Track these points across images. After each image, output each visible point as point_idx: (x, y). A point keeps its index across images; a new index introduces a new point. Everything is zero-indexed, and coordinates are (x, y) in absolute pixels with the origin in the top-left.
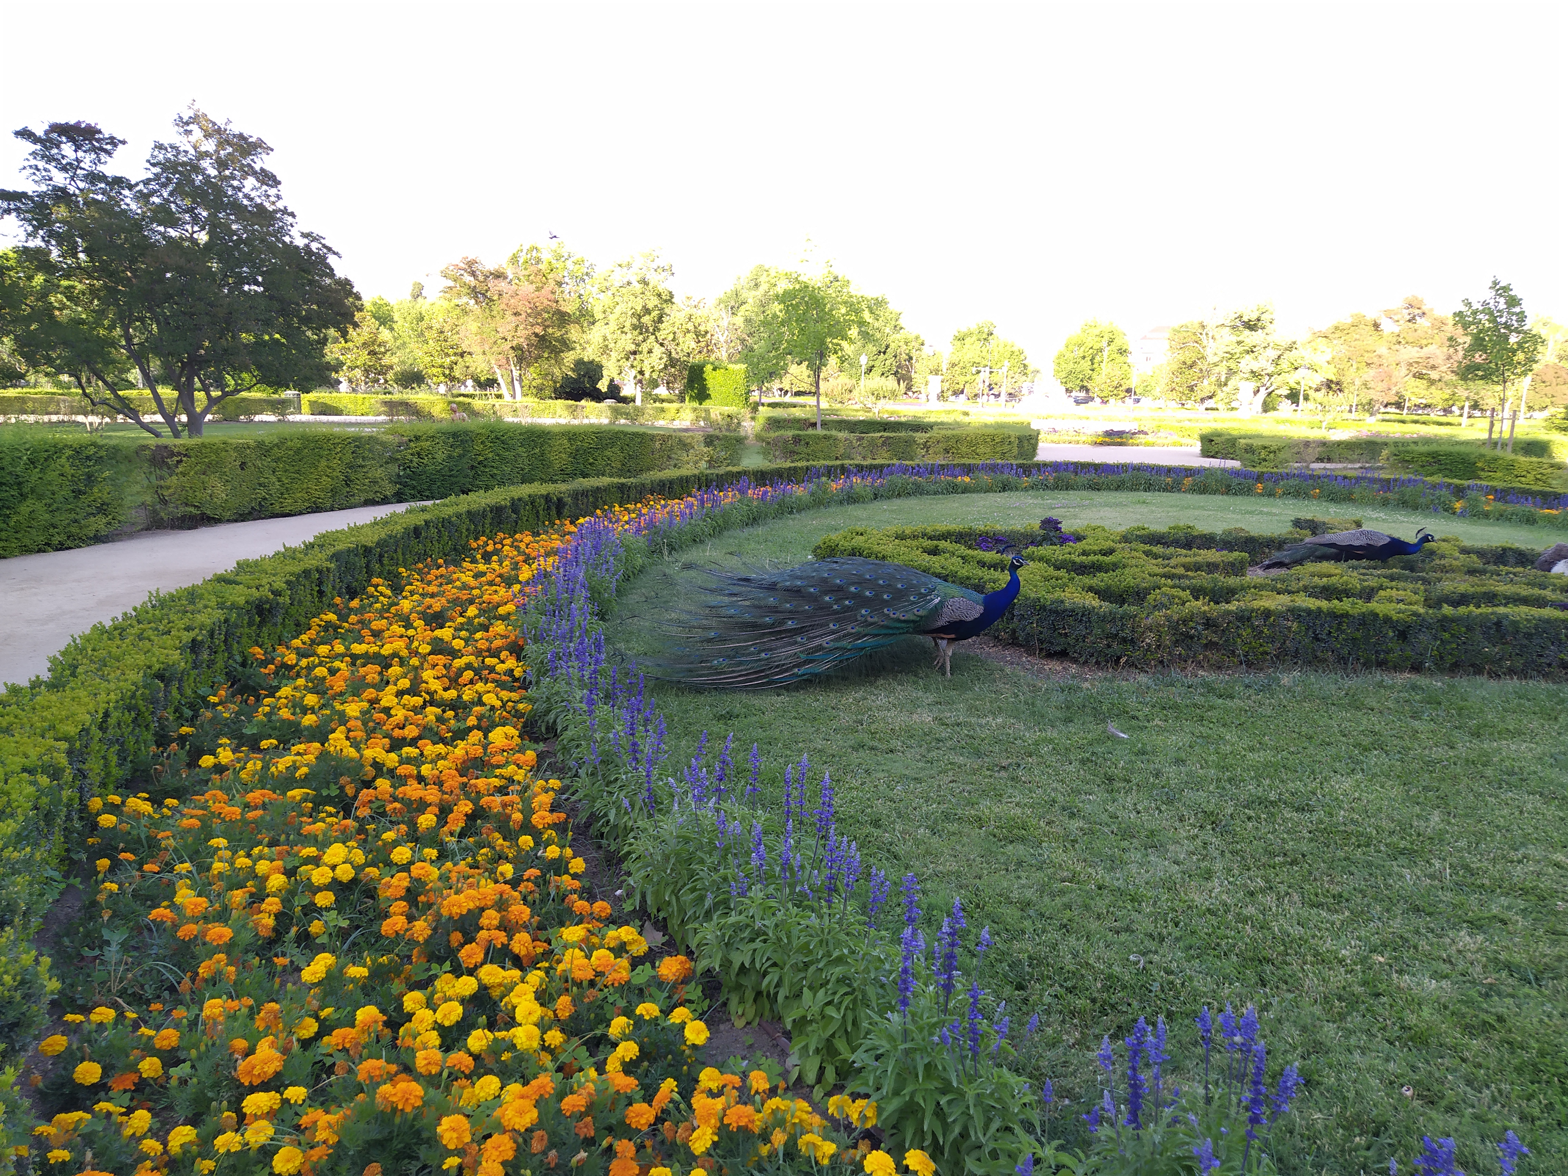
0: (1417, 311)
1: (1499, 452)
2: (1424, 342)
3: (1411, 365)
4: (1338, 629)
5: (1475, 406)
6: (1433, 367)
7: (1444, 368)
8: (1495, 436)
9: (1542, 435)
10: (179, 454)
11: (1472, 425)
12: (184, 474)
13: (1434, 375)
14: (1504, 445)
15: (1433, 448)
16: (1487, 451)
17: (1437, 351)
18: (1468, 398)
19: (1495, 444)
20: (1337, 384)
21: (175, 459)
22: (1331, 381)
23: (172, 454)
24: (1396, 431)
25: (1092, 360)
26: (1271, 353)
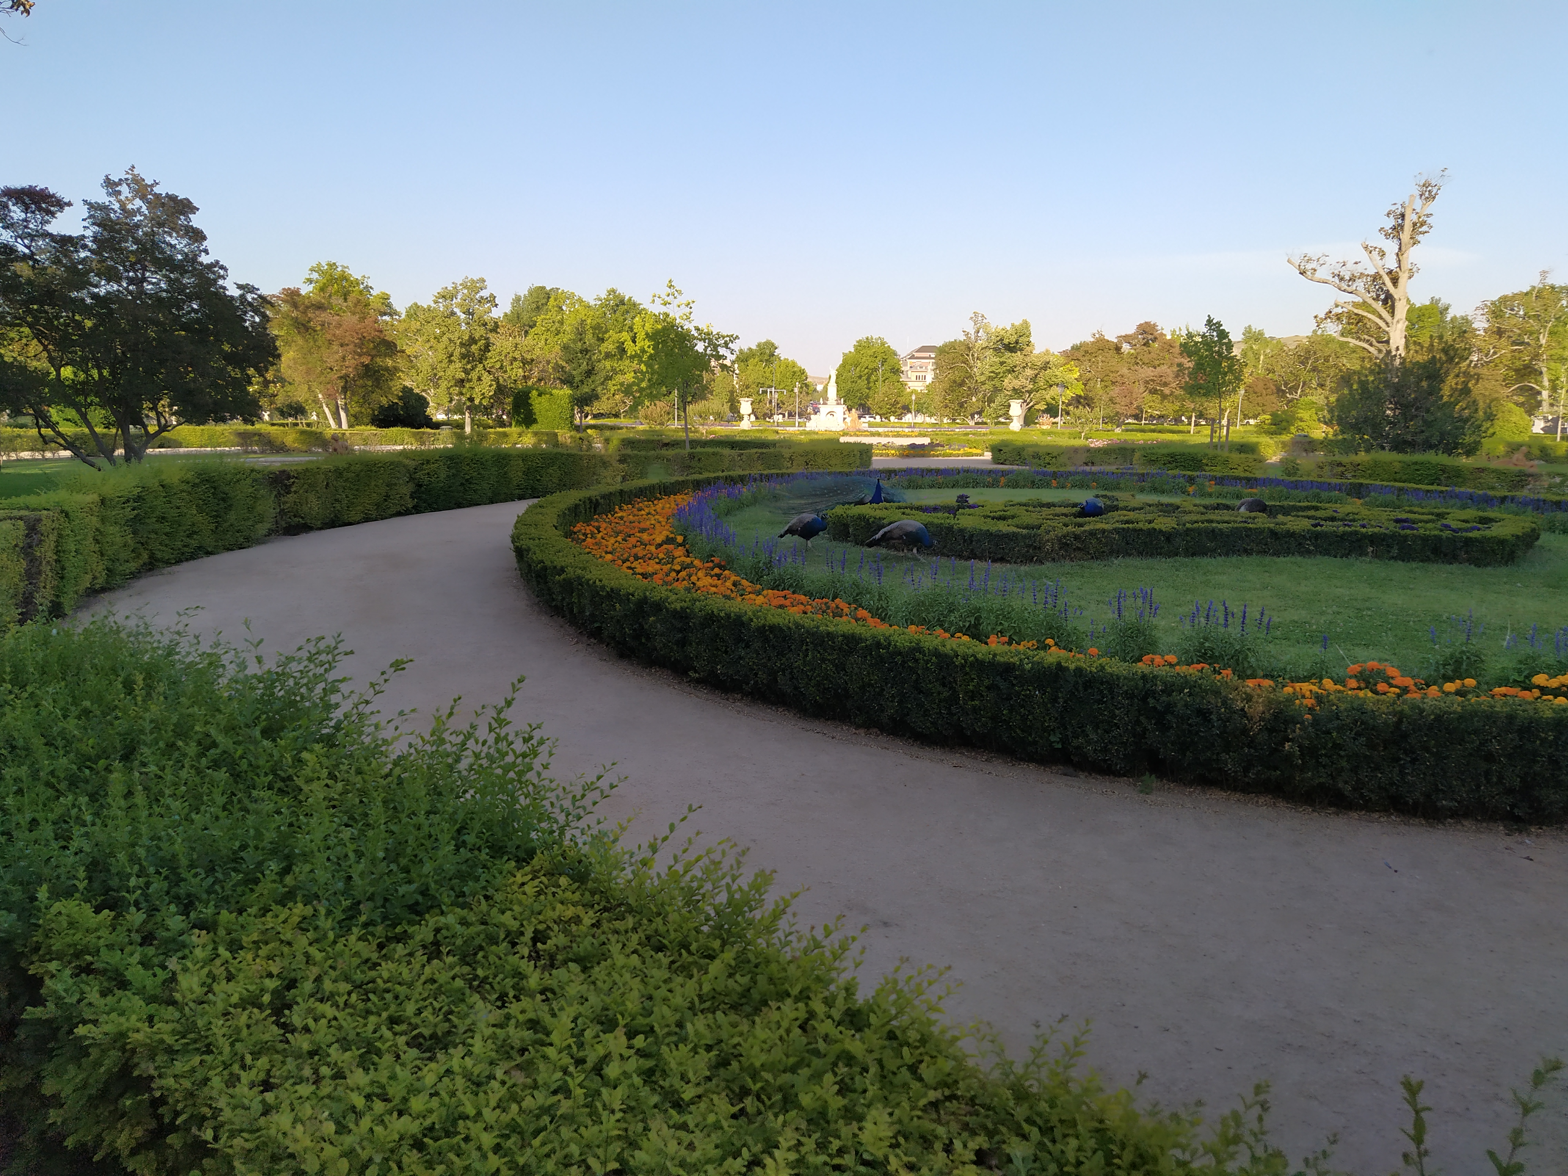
0: (1150, 337)
1: (1219, 452)
2: (1157, 362)
3: (1147, 382)
5: (1200, 416)
6: (1166, 384)
7: (1174, 385)
8: (1215, 440)
9: (1253, 439)
11: (1199, 432)
13: (1167, 391)
14: (1222, 447)
15: (1171, 450)
16: (1211, 452)
17: (1167, 371)
18: (1194, 410)
19: (1216, 447)
20: (1085, 399)
22: (1080, 396)
24: (1139, 438)
25: (868, 379)
26: (1029, 372)
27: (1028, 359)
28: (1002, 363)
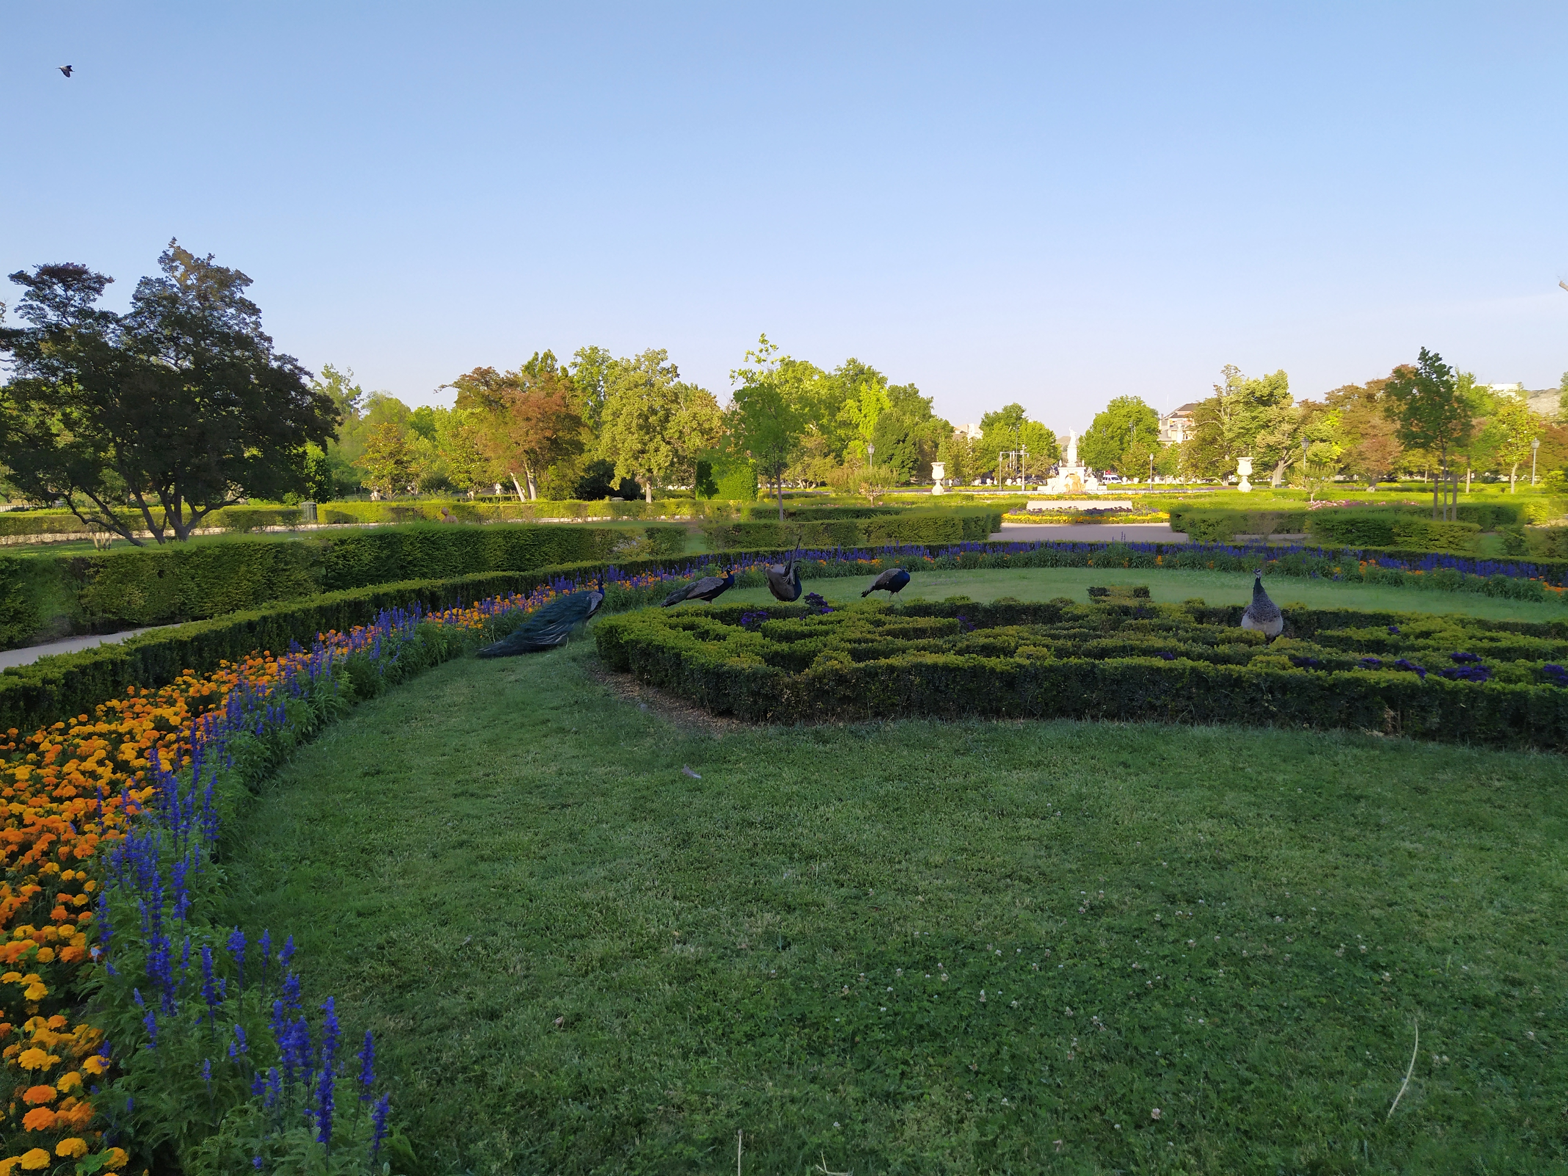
4: (954, 681)
10: (95, 565)
12: (100, 583)
21: (92, 570)
23: (89, 566)
25: (1121, 440)
26: (1286, 427)
27: (1284, 413)
28: (1254, 418)
